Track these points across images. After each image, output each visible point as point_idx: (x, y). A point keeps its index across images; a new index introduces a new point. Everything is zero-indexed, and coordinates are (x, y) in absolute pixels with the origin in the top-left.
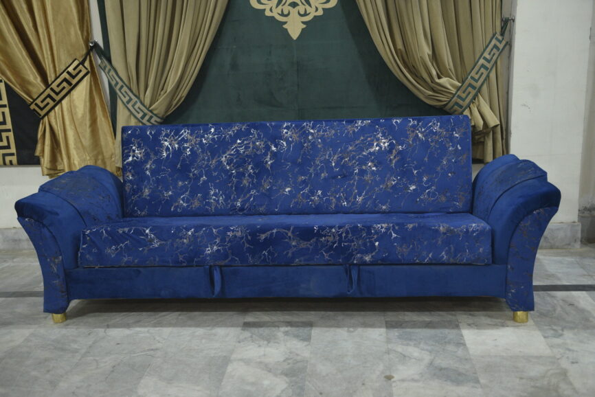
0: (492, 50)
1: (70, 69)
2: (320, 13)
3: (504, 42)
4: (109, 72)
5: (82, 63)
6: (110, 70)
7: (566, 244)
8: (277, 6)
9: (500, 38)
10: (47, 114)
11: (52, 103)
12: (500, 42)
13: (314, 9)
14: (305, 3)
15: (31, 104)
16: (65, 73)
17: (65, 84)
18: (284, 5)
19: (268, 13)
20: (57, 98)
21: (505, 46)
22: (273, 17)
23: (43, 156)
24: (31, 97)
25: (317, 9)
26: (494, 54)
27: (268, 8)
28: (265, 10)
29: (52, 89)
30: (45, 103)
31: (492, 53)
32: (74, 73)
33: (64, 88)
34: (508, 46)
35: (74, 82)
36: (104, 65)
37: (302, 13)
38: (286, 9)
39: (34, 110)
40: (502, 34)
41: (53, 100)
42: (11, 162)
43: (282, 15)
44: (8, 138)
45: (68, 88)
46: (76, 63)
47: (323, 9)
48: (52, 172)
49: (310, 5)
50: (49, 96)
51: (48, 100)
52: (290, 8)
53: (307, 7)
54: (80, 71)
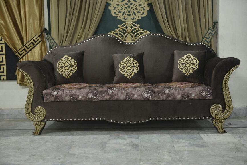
0: (209, 34)
1: (34, 39)
2: (140, 18)
3: (214, 31)
4: (50, 41)
5: (39, 36)
6: (51, 39)
7: (244, 117)
8: (122, 15)
9: (213, 29)
10: (22, 57)
11: (25, 52)
12: (213, 31)
13: (137, 17)
14: (134, 14)
15: (16, 53)
16: (32, 40)
17: (31, 44)
18: (125, 15)
19: (118, 18)
20: (28, 50)
21: (215, 33)
22: (120, 20)
23: (18, 75)
24: (16, 50)
25: (138, 17)
26: (210, 36)
27: (118, 16)
28: (117, 17)
29: (26, 47)
30: (22, 52)
31: (209, 35)
32: (36, 40)
33: (31, 46)
34: (216, 33)
35: (35, 44)
36: (49, 37)
37: (133, 18)
38: (126, 16)
39: (17, 55)
40: (214, 28)
41: (26, 51)
42: (3, 78)
43: (124, 19)
44: (3, 68)
45: (33, 46)
46: (37, 36)
47: (141, 17)
48: (21, 82)
49: (136, 15)
50: (24, 49)
51: (24, 51)
52: (128, 16)
53: (135, 16)
54: (39, 39)
